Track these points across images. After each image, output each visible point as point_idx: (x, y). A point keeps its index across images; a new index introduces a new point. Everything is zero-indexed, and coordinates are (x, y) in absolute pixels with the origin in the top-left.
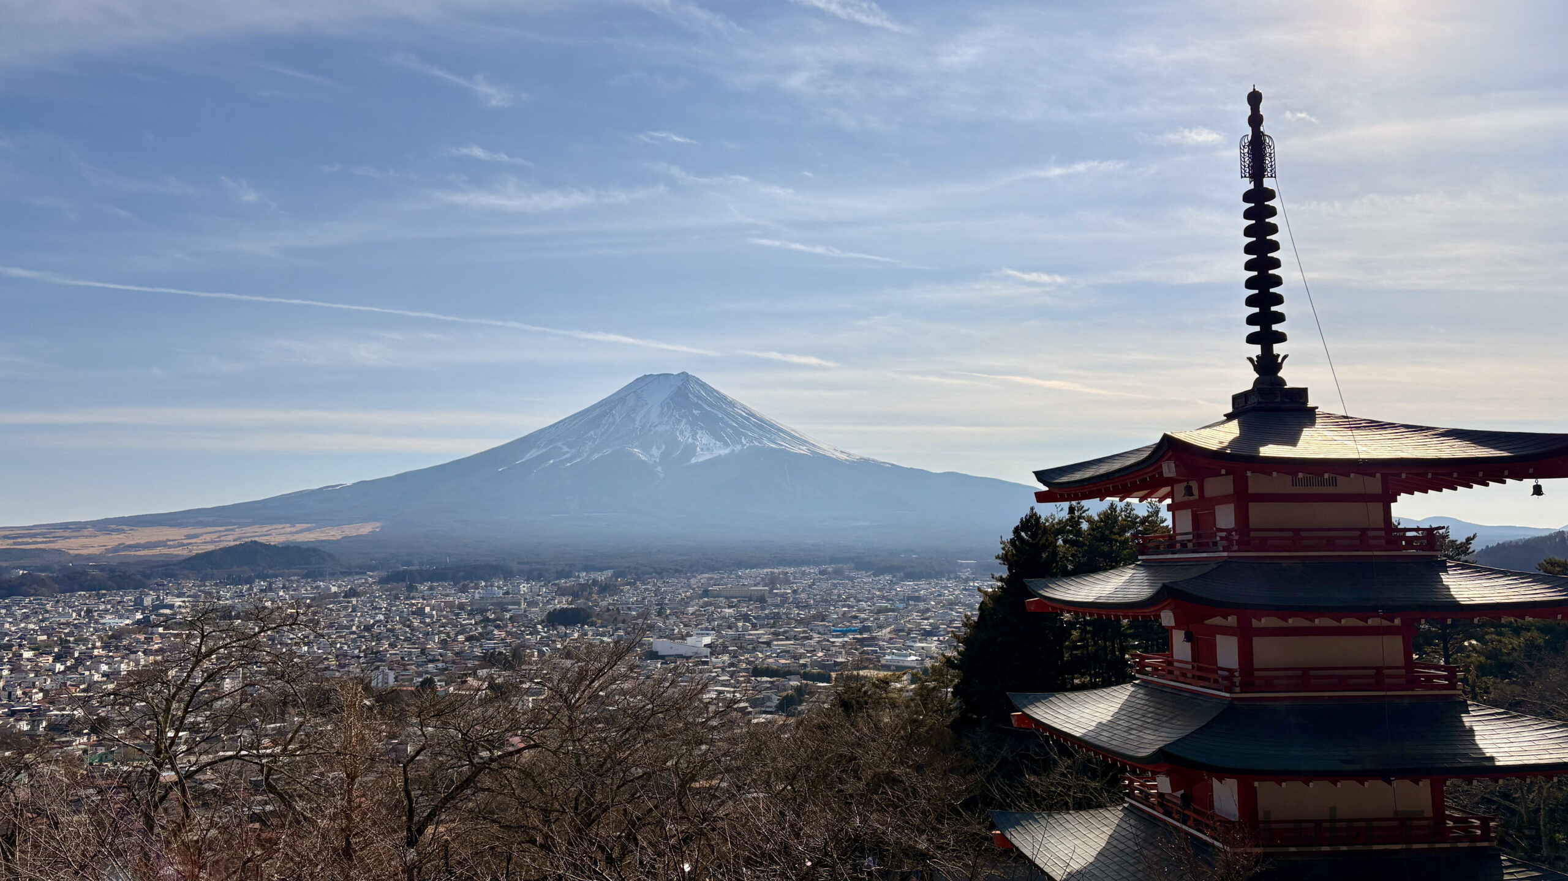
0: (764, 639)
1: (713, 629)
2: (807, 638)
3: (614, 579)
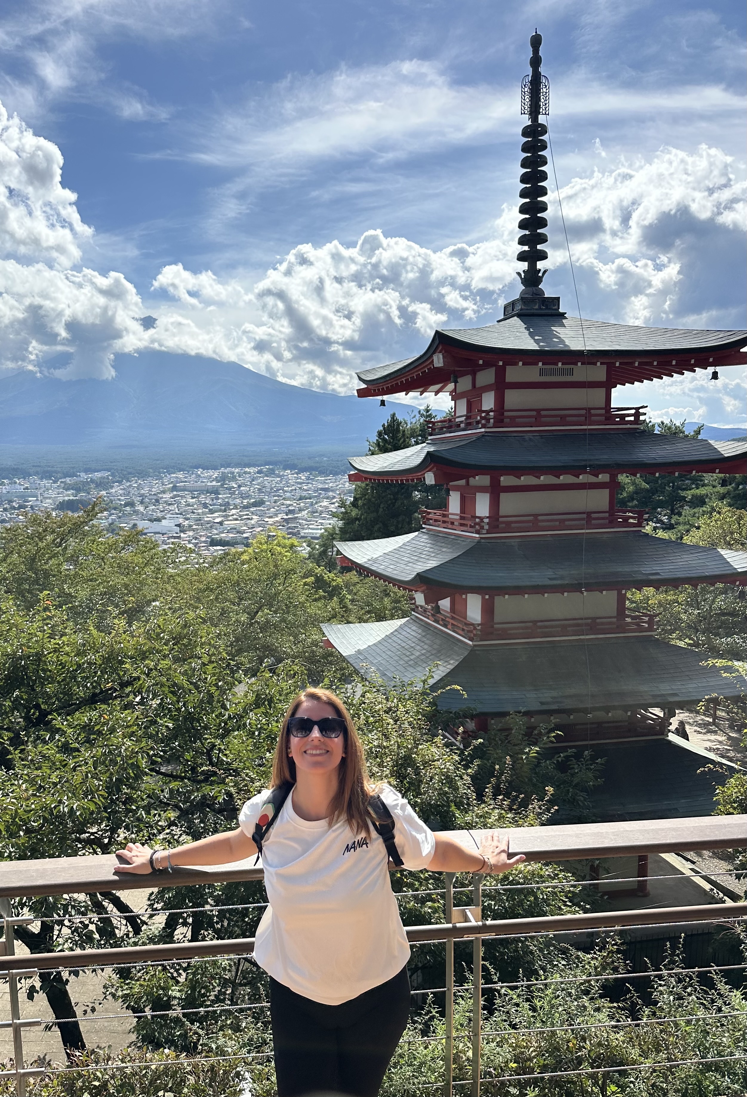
0: (218, 520)
1: (181, 514)
2: (249, 519)
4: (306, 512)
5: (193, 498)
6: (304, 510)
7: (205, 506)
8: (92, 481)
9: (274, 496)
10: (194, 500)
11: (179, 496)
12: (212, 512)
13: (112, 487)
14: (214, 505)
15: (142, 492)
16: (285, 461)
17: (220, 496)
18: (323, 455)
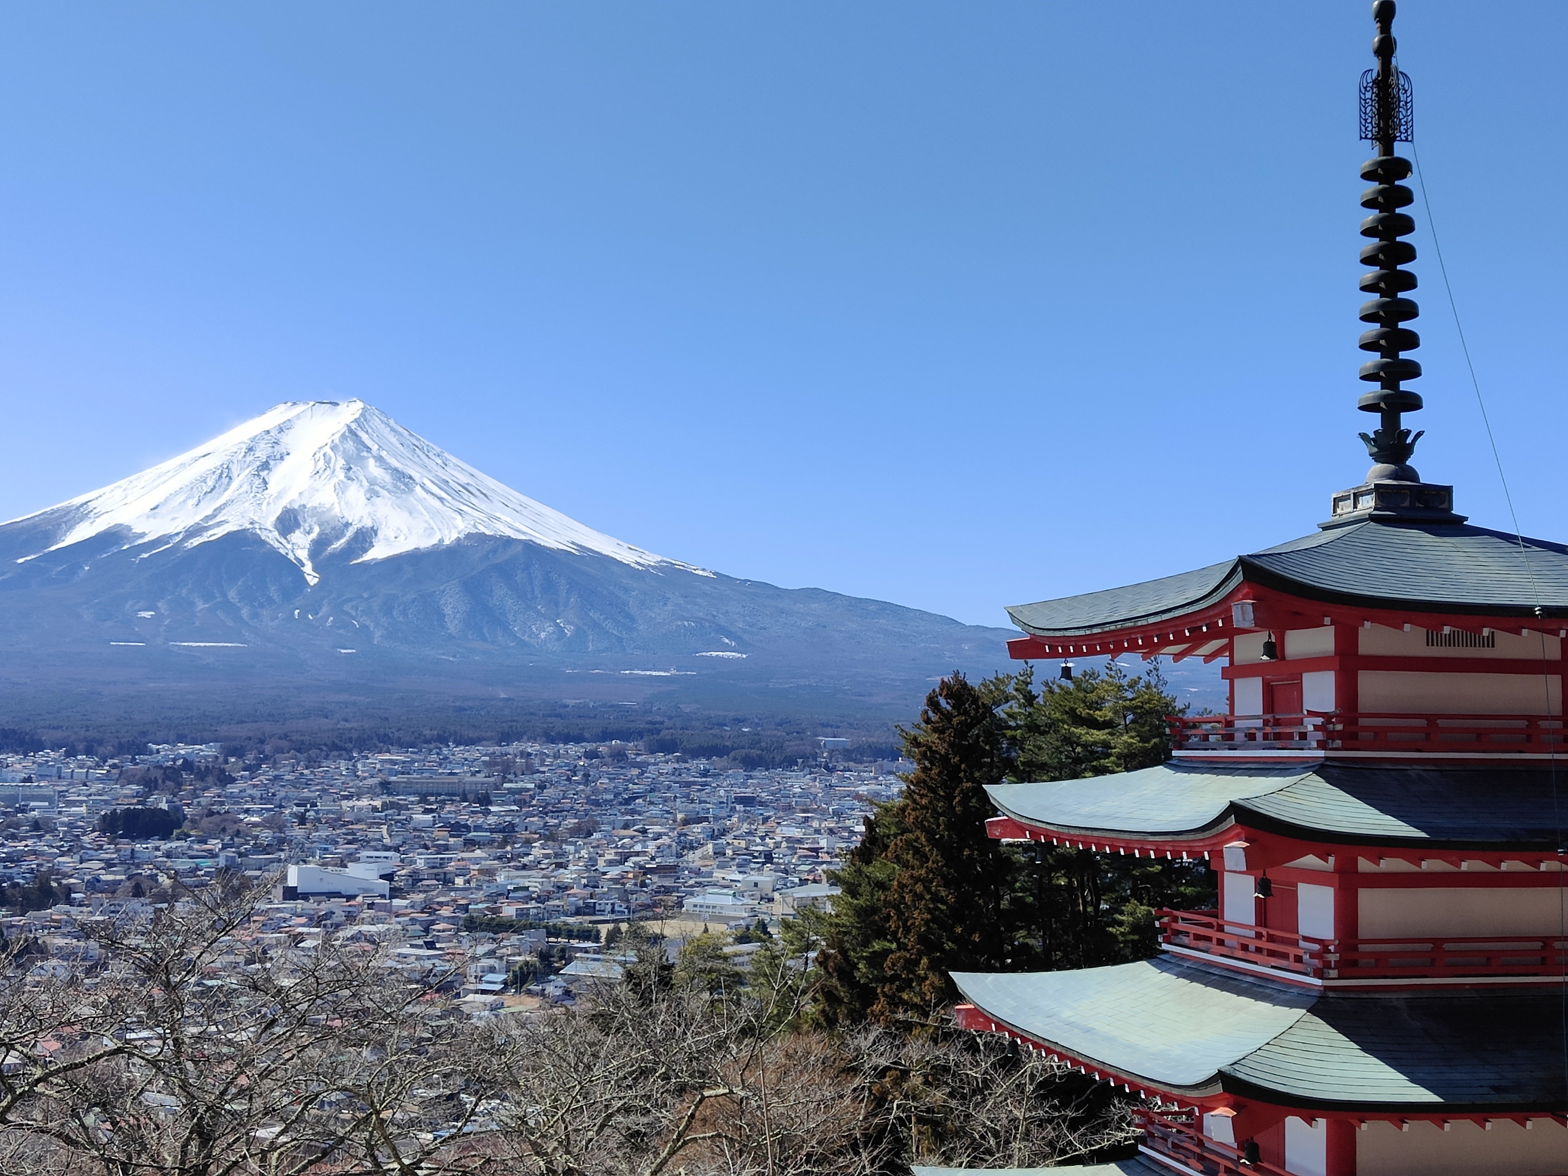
1: (396, 849)
2: (559, 866)
3: (221, 759)
4: (699, 852)
5: (427, 811)
6: (692, 848)
7: (456, 829)
8: (188, 765)
9: (622, 814)
10: (429, 817)
11: (392, 805)
12: (470, 844)
13: (233, 780)
14: (478, 828)
15: (306, 793)
16: (650, 732)
17: (493, 809)
18: (739, 721)
